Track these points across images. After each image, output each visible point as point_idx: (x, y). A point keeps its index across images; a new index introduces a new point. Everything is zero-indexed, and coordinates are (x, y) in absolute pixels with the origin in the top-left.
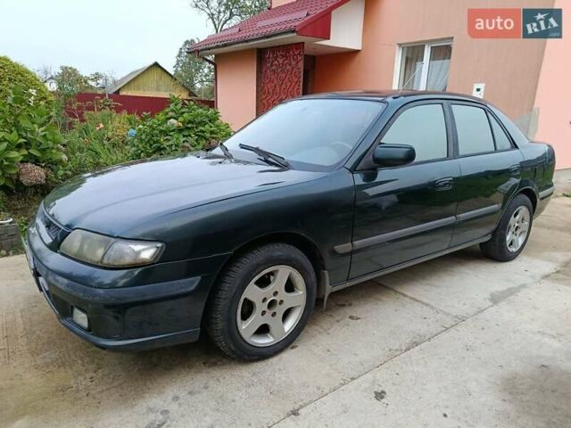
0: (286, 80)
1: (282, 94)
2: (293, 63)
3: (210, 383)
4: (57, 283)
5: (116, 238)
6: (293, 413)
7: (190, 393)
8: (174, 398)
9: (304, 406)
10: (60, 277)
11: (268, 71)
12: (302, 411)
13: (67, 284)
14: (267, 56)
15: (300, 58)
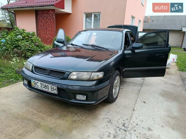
0: (49, 22)
2: (51, 16)
3: (109, 109)
4: (74, 88)
5: (92, 72)
6: (134, 110)
7: (107, 113)
8: (106, 115)
9: (134, 108)
10: (75, 86)
11: (40, 18)
12: (135, 109)
13: (79, 88)
14: (39, 13)
15: (53, 15)
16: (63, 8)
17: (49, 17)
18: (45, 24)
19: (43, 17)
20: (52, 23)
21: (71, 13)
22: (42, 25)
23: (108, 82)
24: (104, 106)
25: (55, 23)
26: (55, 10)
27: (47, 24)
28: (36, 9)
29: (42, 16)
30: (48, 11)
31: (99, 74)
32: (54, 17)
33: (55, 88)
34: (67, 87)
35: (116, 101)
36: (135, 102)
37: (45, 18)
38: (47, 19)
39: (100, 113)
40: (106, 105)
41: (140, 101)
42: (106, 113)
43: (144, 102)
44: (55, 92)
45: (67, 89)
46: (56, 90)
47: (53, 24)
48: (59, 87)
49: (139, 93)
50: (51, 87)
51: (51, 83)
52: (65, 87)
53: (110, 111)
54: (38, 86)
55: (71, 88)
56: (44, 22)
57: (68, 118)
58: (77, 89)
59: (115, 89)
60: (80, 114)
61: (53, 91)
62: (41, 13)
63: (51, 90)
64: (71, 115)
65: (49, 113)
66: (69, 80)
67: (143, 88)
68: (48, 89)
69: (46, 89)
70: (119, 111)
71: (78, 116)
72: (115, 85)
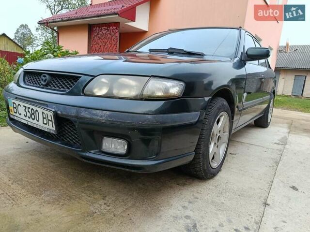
3: (196, 195)
4: (94, 117)
5: (150, 77)
7: (190, 202)
8: (184, 207)
9: (266, 199)
10: (98, 111)
11: (96, 38)
12: (268, 202)
13: (109, 116)
14: (94, 29)
15: (117, 31)
16: (133, 20)
17: (109, 36)
18: (102, 47)
19: (100, 36)
20: (113, 45)
21: (147, 30)
22: (97, 49)
23: (197, 115)
24: (184, 185)
26: (119, 22)
27: (106, 46)
28: (91, 23)
29: (98, 34)
30: (108, 25)
31: (169, 84)
32: (118, 35)
33: (50, 115)
34: (77, 112)
35: (217, 178)
36: (267, 185)
37: (103, 37)
38: (105, 38)
39: (168, 202)
40: (190, 184)
41: (281, 185)
42: (186, 204)
43: (294, 188)
44: (51, 127)
45: (77, 117)
46: (51, 121)
47: (115, 47)
48: (59, 112)
49: (277, 166)
50: (43, 113)
51: (44, 104)
52: (73, 112)
53: (197, 198)
54: (20, 114)
55: (88, 116)
56: (100, 44)
57: (79, 203)
58: (103, 120)
59: (215, 144)
60: (113, 199)
61: (46, 124)
62: (98, 29)
63: (44, 123)
64: (89, 198)
65: (38, 187)
66: (85, 95)
67: (284, 158)
68: (38, 121)
69: (33, 119)
70: (223, 203)
71: (106, 202)
72: (217, 135)
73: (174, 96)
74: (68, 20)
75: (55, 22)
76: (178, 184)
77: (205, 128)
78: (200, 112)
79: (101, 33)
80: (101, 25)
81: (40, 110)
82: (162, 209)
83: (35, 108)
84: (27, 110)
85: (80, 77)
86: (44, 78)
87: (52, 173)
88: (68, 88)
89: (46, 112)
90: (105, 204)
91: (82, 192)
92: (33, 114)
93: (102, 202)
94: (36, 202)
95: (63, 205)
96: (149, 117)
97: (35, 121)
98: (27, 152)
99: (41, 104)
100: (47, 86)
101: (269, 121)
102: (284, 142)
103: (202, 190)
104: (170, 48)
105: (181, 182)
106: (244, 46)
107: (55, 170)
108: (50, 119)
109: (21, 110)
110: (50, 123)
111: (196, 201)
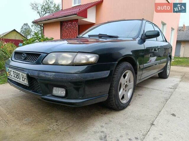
0: (72, 32)
1: (70, 36)
2: (74, 26)
3: (111, 119)
4: (47, 76)
5: (78, 52)
6: (152, 124)
7: (106, 124)
8: (102, 126)
9: (153, 122)
10: (49, 73)
11: (65, 29)
12: (154, 123)
13: (55, 75)
14: (64, 24)
15: (76, 24)
16: (86, 17)
17: (72, 27)
19: (67, 28)
20: (75, 33)
21: (95, 23)
22: (66, 35)
23: (108, 73)
25: (78, 33)
26: (78, 19)
27: (71, 34)
28: (62, 20)
29: (66, 27)
30: (72, 21)
31: (89, 56)
32: (77, 26)
33: (25, 76)
34: (38, 74)
36: (157, 113)
37: (69, 28)
39: (93, 123)
41: (166, 113)
43: (174, 115)
45: (38, 76)
46: (26, 79)
47: (76, 34)
48: (29, 74)
49: (167, 102)
50: (22, 75)
52: (36, 74)
53: (111, 121)
54: (12, 76)
55: (44, 76)
56: (68, 32)
57: (42, 124)
58: (51, 77)
59: (124, 89)
60: (62, 122)
61: (24, 81)
62: (66, 24)
63: (23, 80)
64: (48, 122)
65: (22, 116)
66: (43, 64)
67: (172, 97)
68: (20, 79)
69: (18, 78)
70: (126, 124)
71: (57, 124)
72: (124, 84)
73: (92, 63)
74: (49, 20)
75: (42, 21)
76: (101, 113)
77: (115, 80)
78: (110, 71)
79: (67, 26)
80: (67, 21)
81: (21, 73)
82: (88, 127)
83: (18, 72)
84: (14, 73)
85: (41, 54)
86: (23, 56)
87: (30, 108)
88: (35, 61)
89: (23, 74)
90: (56, 125)
91: (45, 118)
92: (17, 75)
93: (55, 124)
94: (19, 124)
95: (33, 125)
96: (76, 75)
97: (19, 79)
98: (19, 97)
99: (21, 70)
100: (25, 59)
101: (168, 75)
102: (175, 87)
103: (115, 117)
104: (100, 34)
105: (104, 112)
106: (144, 30)
107: (33, 107)
108: (25, 78)
109: (12, 73)
110: (25, 80)
111: (110, 123)
